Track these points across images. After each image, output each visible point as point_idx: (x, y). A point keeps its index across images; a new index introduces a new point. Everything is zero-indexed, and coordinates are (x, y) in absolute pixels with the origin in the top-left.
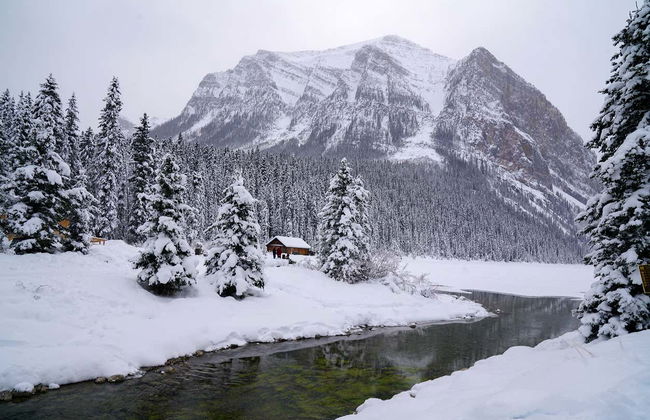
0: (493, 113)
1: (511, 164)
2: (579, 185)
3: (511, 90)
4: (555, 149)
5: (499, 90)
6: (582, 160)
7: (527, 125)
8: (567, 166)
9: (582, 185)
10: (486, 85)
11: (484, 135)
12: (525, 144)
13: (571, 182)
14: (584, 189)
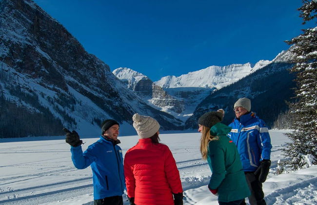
0: (20, 37)
1: (34, 73)
2: (93, 88)
3: (40, 22)
4: (75, 65)
5: (29, 21)
6: (95, 73)
7: (53, 48)
8: (85, 76)
9: (95, 88)
10: (17, 16)
11: (11, 52)
12: (44, 60)
13: (88, 86)
14: (96, 90)
